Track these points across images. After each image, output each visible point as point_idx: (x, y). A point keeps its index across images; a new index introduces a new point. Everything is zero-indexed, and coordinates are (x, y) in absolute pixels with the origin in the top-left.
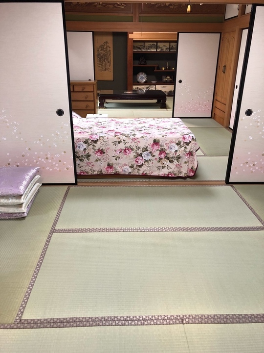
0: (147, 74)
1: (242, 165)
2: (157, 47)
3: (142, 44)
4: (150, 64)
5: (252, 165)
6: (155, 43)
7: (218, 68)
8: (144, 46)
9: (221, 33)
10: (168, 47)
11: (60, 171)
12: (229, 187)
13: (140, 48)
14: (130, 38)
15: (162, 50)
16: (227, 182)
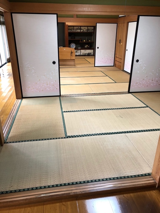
0: (76, 44)
1: (135, 84)
2: (81, 29)
3: (73, 27)
4: (77, 38)
5: (139, 84)
6: (80, 27)
7: (117, 41)
8: (74, 29)
9: (117, 23)
10: (87, 29)
11: (53, 90)
12: (130, 94)
13: (71, 30)
14: (66, 24)
15: (83, 31)
16: (129, 92)
